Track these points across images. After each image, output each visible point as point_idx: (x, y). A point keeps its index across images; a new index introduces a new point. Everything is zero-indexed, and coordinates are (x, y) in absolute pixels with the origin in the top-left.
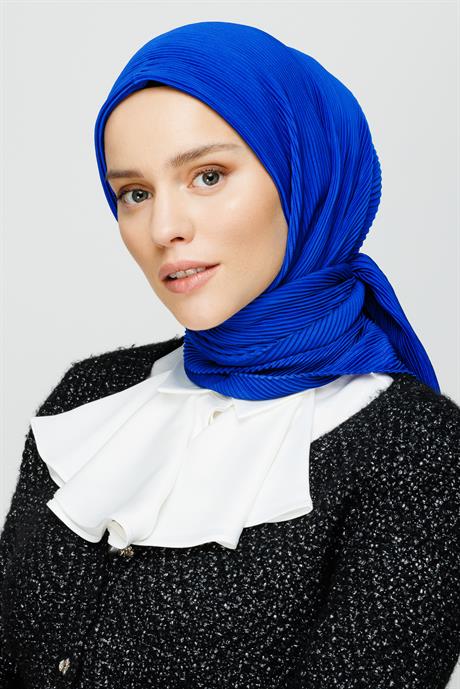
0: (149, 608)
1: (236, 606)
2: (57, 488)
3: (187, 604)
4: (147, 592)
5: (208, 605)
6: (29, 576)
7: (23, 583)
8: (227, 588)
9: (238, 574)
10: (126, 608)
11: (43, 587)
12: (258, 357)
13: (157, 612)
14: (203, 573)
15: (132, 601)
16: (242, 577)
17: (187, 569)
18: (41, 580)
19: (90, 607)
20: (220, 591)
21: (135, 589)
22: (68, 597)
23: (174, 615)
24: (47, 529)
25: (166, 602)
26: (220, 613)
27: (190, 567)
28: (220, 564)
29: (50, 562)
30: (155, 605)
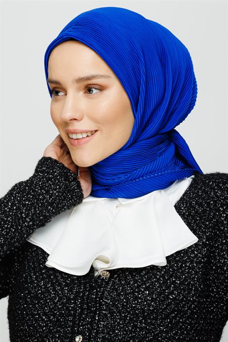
12: (123, 180)
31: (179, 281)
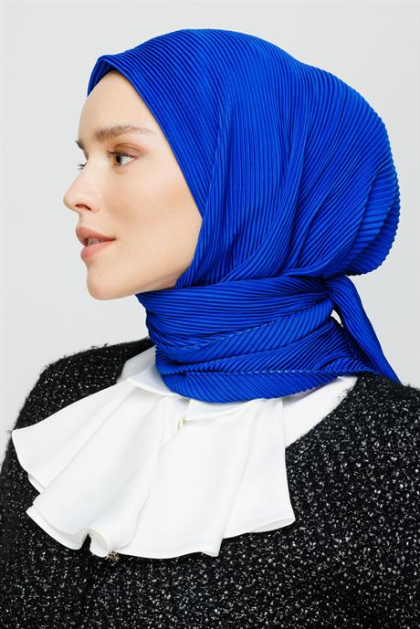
0: (137, 612)
1: (226, 611)
2: (36, 493)
3: (176, 609)
4: (134, 596)
5: (198, 610)
6: (14, 581)
7: (8, 589)
8: (217, 594)
9: (229, 581)
10: (112, 610)
11: (28, 592)
13: (144, 615)
14: (193, 580)
15: (119, 605)
16: (234, 585)
17: (176, 576)
18: (25, 585)
19: (74, 609)
20: (210, 597)
21: (123, 594)
22: (52, 600)
23: (162, 619)
24: (29, 534)
25: (154, 606)
26: (209, 618)
27: (179, 574)
28: (211, 572)
29: (33, 568)
30: (143, 609)
31: (243, 586)
